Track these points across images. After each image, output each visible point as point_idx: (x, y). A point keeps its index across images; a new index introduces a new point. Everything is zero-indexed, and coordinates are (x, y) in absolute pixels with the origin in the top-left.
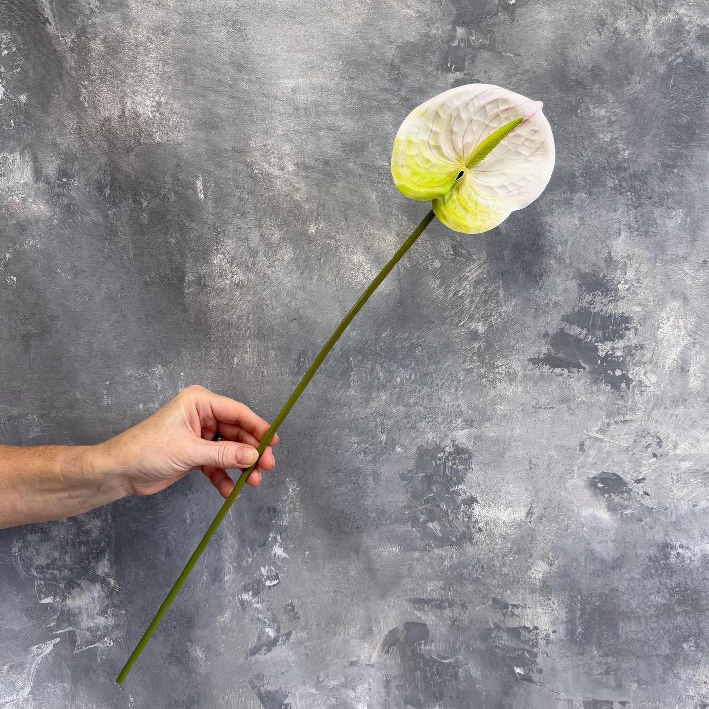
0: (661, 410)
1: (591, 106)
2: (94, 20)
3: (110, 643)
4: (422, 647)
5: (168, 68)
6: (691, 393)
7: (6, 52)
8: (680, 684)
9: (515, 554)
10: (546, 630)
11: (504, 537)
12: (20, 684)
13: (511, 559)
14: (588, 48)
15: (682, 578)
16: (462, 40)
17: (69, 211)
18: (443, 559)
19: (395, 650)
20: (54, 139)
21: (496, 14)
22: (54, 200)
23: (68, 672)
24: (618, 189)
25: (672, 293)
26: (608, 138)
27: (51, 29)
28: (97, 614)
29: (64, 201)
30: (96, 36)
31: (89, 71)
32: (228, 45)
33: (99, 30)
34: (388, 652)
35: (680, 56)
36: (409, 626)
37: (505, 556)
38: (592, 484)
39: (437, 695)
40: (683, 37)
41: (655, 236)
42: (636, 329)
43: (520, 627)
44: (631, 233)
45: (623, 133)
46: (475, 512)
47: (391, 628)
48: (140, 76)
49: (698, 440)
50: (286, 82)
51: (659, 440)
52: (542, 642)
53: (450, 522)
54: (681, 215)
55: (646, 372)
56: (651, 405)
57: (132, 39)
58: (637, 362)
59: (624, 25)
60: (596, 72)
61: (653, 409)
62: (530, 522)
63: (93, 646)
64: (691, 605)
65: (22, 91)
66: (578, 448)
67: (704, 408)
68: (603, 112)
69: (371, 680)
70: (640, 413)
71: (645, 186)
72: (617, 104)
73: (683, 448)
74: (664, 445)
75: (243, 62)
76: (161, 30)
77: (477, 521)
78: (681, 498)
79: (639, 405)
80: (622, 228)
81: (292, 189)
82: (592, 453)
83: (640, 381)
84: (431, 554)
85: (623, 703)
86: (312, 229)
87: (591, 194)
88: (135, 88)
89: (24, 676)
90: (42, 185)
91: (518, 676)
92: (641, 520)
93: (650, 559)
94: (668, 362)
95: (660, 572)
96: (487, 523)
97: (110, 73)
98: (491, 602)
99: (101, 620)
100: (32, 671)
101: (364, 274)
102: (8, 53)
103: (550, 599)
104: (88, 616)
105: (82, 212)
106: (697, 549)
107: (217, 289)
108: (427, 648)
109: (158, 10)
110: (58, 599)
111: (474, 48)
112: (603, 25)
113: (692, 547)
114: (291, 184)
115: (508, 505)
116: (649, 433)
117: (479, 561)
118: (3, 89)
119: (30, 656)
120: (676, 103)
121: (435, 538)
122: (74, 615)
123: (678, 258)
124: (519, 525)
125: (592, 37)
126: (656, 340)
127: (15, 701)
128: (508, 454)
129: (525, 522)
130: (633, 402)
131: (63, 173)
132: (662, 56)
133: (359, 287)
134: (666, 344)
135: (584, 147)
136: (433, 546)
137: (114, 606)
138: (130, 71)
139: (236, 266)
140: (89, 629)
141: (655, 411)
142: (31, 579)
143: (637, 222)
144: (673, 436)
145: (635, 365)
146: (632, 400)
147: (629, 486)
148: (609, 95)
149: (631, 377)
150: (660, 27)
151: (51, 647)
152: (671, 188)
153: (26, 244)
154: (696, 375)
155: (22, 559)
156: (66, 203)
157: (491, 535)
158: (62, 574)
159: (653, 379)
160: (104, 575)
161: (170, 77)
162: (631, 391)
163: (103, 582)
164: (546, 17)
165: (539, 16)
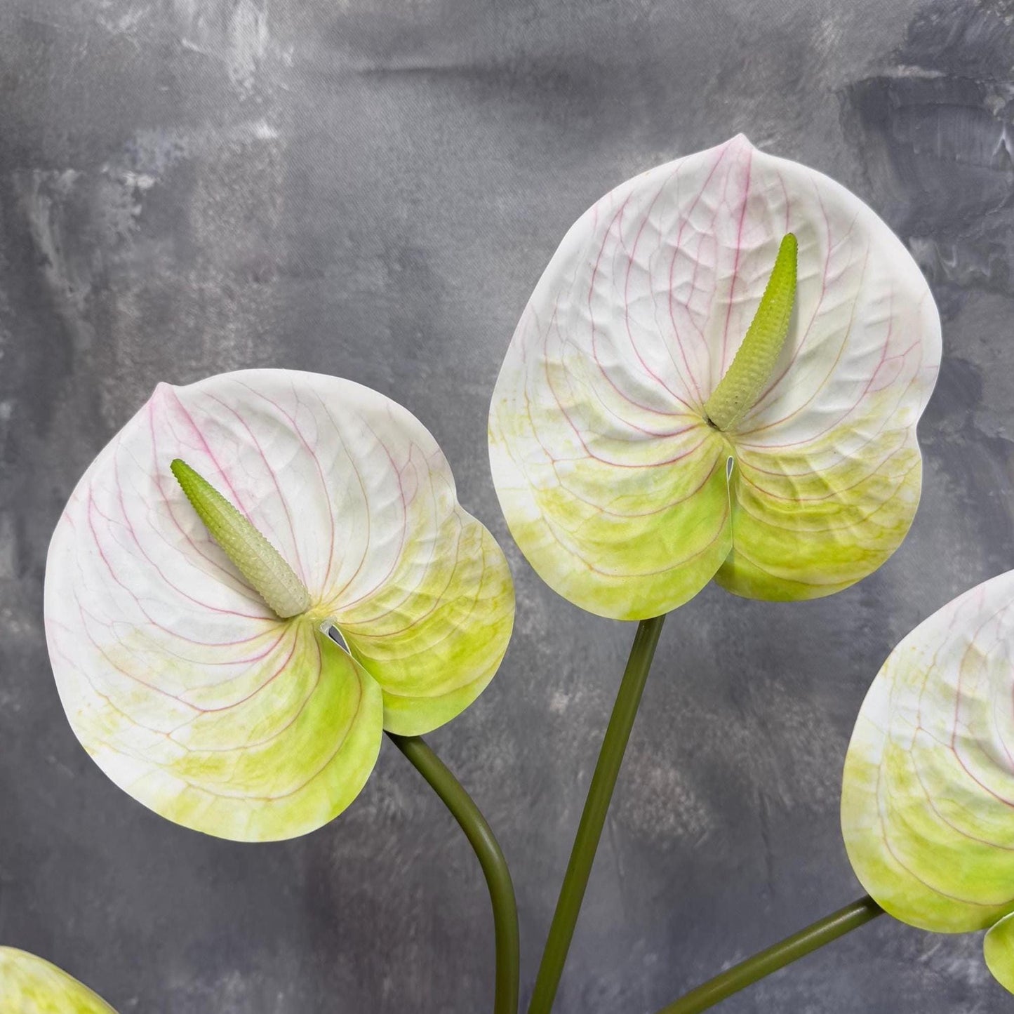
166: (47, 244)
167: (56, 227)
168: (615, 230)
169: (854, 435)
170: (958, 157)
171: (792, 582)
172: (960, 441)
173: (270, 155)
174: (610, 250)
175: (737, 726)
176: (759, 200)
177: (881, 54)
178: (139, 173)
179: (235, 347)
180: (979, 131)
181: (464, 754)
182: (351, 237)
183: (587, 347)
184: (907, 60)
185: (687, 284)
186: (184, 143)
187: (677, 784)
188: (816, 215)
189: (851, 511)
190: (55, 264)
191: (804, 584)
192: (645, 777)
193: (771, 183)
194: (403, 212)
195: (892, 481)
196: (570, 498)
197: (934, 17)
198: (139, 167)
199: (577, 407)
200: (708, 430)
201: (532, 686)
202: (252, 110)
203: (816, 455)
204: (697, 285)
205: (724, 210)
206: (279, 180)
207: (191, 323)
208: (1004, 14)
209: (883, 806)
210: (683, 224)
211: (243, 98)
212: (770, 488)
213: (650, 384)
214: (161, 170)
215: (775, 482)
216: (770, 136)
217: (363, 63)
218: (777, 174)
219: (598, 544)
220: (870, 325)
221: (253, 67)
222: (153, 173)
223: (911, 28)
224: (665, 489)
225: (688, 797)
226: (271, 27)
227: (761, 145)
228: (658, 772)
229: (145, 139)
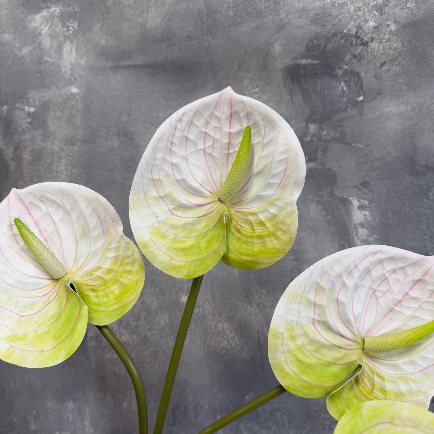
2: (25, 137)
5: (75, 171)
16: (314, 135)
21: (346, 110)
27: (1, 144)
30: (27, 149)
31: (23, 174)
33: (29, 144)
57: (50, 149)
76: (70, 141)
86: (184, 299)
101: (228, 341)
109: (68, 126)
111: (326, 142)
133: (224, 352)
138: (49, 174)
139: (124, 328)
164: (394, 110)
165: (386, 110)
167: (1, 127)
168: (179, 126)
169: (275, 204)
170: (326, 93)
171: (252, 262)
172: (329, 199)
173: (76, 99)
174: (177, 134)
175: (249, 307)
176: (237, 113)
177: (296, 55)
178: (29, 106)
179: (65, 169)
180: (333, 83)
181: (150, 319)
182: (106, 128)
183: (171, 172)
184: (306, 57)
185: (210, 146)
186: (45, 95)
187: (227, 329)
188: (258, 118)
189: (273, 234)
191: (256, 263)
192: (216, 327)
193: (241, 106)
194: (125, 118)
195: (288, 222)
196: (164, 231)
197: (315, 41)
198: (30, 104)
199: (166, 195)
200: (219, 203)
201: (174, 293)
202: (70, 83)
204: (215, 146)
205: (223, 117)
206: (80, 108)
207: (49, 161)
208: (341, 39)
209: (285, 348)
210: (207, 123)
211: (67, 78)
212: (244, 225)
213: (196, 185)
214: (38, 105)
215: (246, 223)
216: (257, 87)
217: (110, 64)
218: (242, 102)
219: (175, 249)
220: (279, 161)
221: (70, 67)
222: (35, 106)
223: (307, 45)
224: (201, 227)
225: (232, 334)
226: (77, 51)
227: (254, 90)
228: (221, 324)
229: (32, 94)
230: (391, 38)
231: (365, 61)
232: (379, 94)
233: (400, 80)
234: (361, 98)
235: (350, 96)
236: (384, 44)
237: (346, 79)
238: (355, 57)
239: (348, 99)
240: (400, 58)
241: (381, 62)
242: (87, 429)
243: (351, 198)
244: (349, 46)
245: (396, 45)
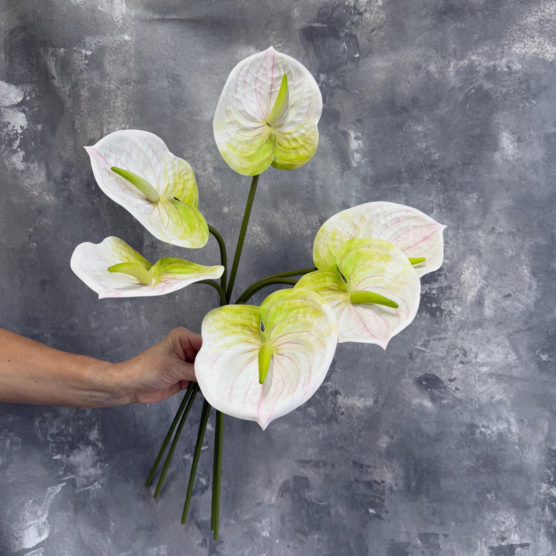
0: (465, 331)
1: (412, 124)
2: (82, 76)
3: (98, 486)
4: (306, 493)
5: (130, 106)
6: (486, 320)
7: (28, 98)
8: (486, 523)
9: (367, 430)
10: (390, 483)
11: (359, 418)
12: (40, 513)
13: (364, 433)
14: (409, 85)
15: (485, 449)
16: (324, 82)
17: (69, 200)
18: (318, 433)
19: (287, 495)
20: (59, 153)
21: (346, 64)
22: (60, 193)
23: (71, 506)
24: (431, 180)
25: (470, 250)
26: (424, 145)
27: (56, 82)
28: (90, 466)
29: (66, 194)
30: (84, 87)
31: (80, 109)
32: (168, 90)
33: (86, 82)
34: (282, 496)
35: (474, 88)
36: (296, 479)
37: (360, 431)
38: (419, 382)
39: (317, 527)
40: (475, 75)
41: (458, 212)
42: (446, 275)
43: (372, 481)
44: (441, 210)
45: (434, 142)
46: (339, 400)
47: (284, 480)
48: (112, 112)
49: (492, 352)
50: (207, 113)
51: (464, 352)
52: (387, 492)
53: (322, 407)
54: (476, 197)
55: (454, 305)
56: (458, 327)
57: (107, 88)
58: (447, 298)
59: (434, 68)
60: (415, 101)
61: (459, 330)
62: (377, 408)
63: (87, 488)
64: (491, 468)
65: (38, 123)
66: (408, 357)
67: (496, 330)
68: (420, 128)
69: (272, 516)
70: (450, 333)
71: (450, 178)
72: (430, 122)
73: (482, 357)
74: (468, 355)
75: (179, 101)
76: (125, 81)
77: (340, 407)
78: (482, 393)
79: (450, 328)
80: (434, 206)
81: (212, 184)
82: (418, 360)
83: (450, 311)
84: (310, 429)
85: (446, 536)
86: (226, 210)
87: (412, 184)
88: (109, 120)
89: (43, 507)
90: (52, 183)
91: (372, 515)
92: (454, 408)
93: (461, 435)
94: (469, 298)
95: (469, 444)
96: (347, 408)
97: (93, 111)
98: (351, 463)
99: (92, 471)
100: (48, 504)
101: (260, 239)
102: (30, 99)
103: (392, 462)
104: (84, 468)
105: (77, 201)
106: (494, 429)
107: (165, 250)
108: (309, 494)
109: (123, 68)
110: (64, 456)
111: (332, 88)
112: (419, 69)
113: (491, 427)
114: (211, 181)
115: (361, 396)
116: (457, 347)
117: (342, 434)
118: (27, 122)
119: (47, 494)
120: (471, 120)
121: (312, 418)
122: (75, 467)
123: (474, 226)
124: (368, 410)
125: (412, 78)
126: (460, 283)
127: (37, 524)
128: (360, 361)
129: (373, 408)
130: (445, 325)
131: (66, 175)
132: (461, 89)
133: (257, 248)
134: (467, 286)
135: (407, 152)
136: (311, 423)
137: (101, 461)
138: (106, 109)
140: (85, 477)
141: (461, 332)
142: (47, 443)
143: (445, 202)
144: (475, 349)
145: (446, 300)
146: (444, 324)
147: (445, 384)
148: (425, 116)
149: (443, 308)
150: (459, 69)
151: (60, 488)
152: (467, 178)
153: (43, 222)
154: (489, 307)
155: (41, 430)
156: (67, 195)
157: (350, 417)
158: (67, 440)
159: (459, 309)
160: (94, 440)
161: (131, 112)
162: (443, 317)
163: (94, 445)
164: (380, 65)
165: (375, 65)
166: (54, 72)
167: (57, 67)
168: (241, 73)
169: (303, 127)
170: (332, 50)
171: (290, 165)
173: (129, 45)
175: (276, 213)
176: (277, 64)
177: (310, 20)
178: (87, 50)
179: (121, 105)
180: (337, 42)
182: (156, 71)
183: (236, 105)
184: (318, 22)
185: (260, 87)
186: (101, 40)
187: (260, 231)
188: (291, 68)
189: (303, 146)
190: (57, 79)
191: (293, 165)
193: (280, 60)
194: (172, 63)
195: (312, 138)
196: (234, 145)
197: (324, 9)
198: (86, 48)
199: (234, 121)
200: (267, 126)
202: (122, 31)
203: (294, 132)
204: (262, 87)
205: (268, 67)
206: (133, 53)
207: (106, 98)
208: (343, 9)
210: (258, 71)
211: (119, 27)
212: (283, 141)
213: (252, 114)
214: (94, 49)
215: (284, 139)
216: (281, 43)
217: (157, 17)
218: (281, 58)
219: (242, 157)
220: (306, 98)
221: (122, 17)
222: (91, 50)
223: (318, 12)
224: (258, 142)
225: (263, 234)
226: (126, 4)
227: (278, 45)
228: (255, 228)
229: (87, 39)
230: (378, 11)
231: (361, 27)
232: (370, 52)
233: (385, 43)
234: (357, 55)
235: (350, 53)
236: (374, 15)
237: (347, 40)
238: (353, 23)
239: (348, 55)
240: (385, 26)
241: (372, 28)
242: (143, 322)
243: (350, 132)
244: (349, 15)
245: (382, 16)
